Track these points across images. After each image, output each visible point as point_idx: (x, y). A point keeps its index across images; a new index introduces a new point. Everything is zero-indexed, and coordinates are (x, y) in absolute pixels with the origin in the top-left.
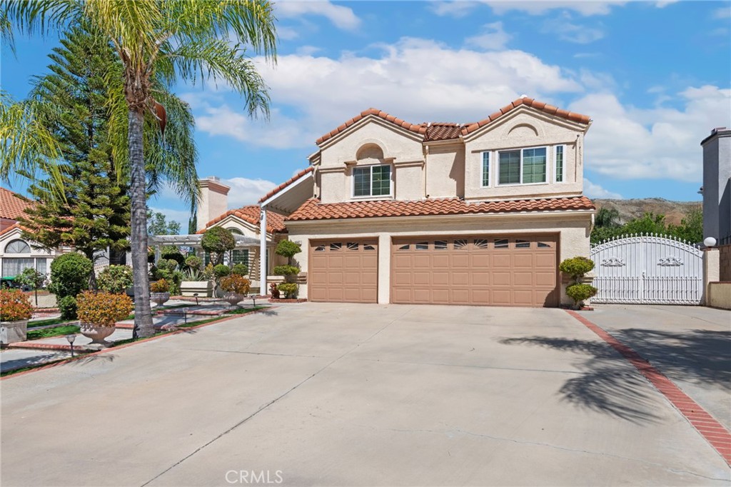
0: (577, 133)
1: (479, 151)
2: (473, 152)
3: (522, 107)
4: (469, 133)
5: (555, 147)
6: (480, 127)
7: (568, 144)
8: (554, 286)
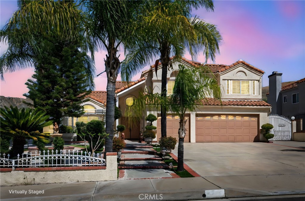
0: (260, 77)
1: (225, 80)
2: (223, 80)
3: (241, 64)
4: (221, 72)
5: (252, 81)
6: (226, 70)
7: (257, 80)
8: (257, 134)
